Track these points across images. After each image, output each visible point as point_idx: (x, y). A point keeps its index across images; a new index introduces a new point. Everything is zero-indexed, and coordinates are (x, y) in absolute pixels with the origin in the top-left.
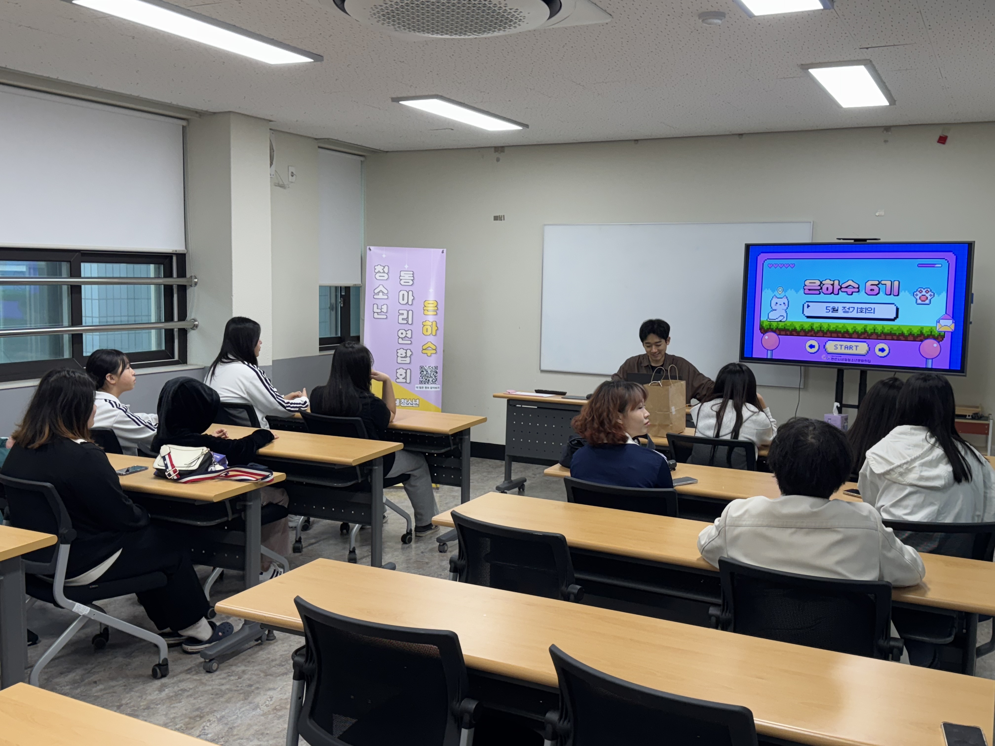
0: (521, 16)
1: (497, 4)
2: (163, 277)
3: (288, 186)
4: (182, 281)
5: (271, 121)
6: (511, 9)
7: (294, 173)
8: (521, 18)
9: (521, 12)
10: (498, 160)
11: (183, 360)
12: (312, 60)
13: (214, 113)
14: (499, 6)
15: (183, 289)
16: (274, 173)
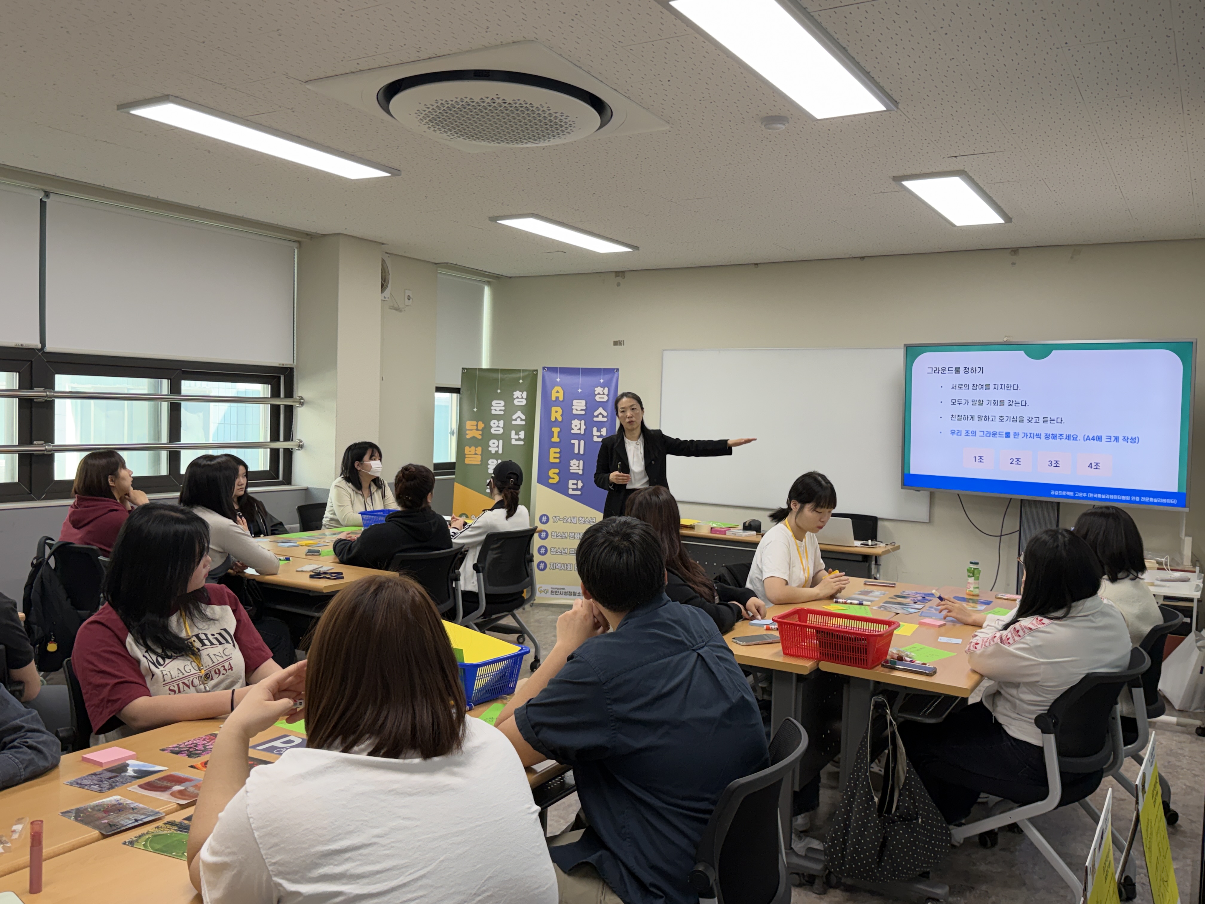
0: (570, 121)
1: (539, 106)
2: (270, 396)
3: (403, 310)
4: (288, 402)
5: (383, 244)
6: (556, 113)
7: (411, 296)
8: (572, 123)
10: (619, 285)
11: (288, 480)
12: (389, 175)
13: (325, 235)
14: (542, 109)
15: (290, 410)
16: (389, 296)
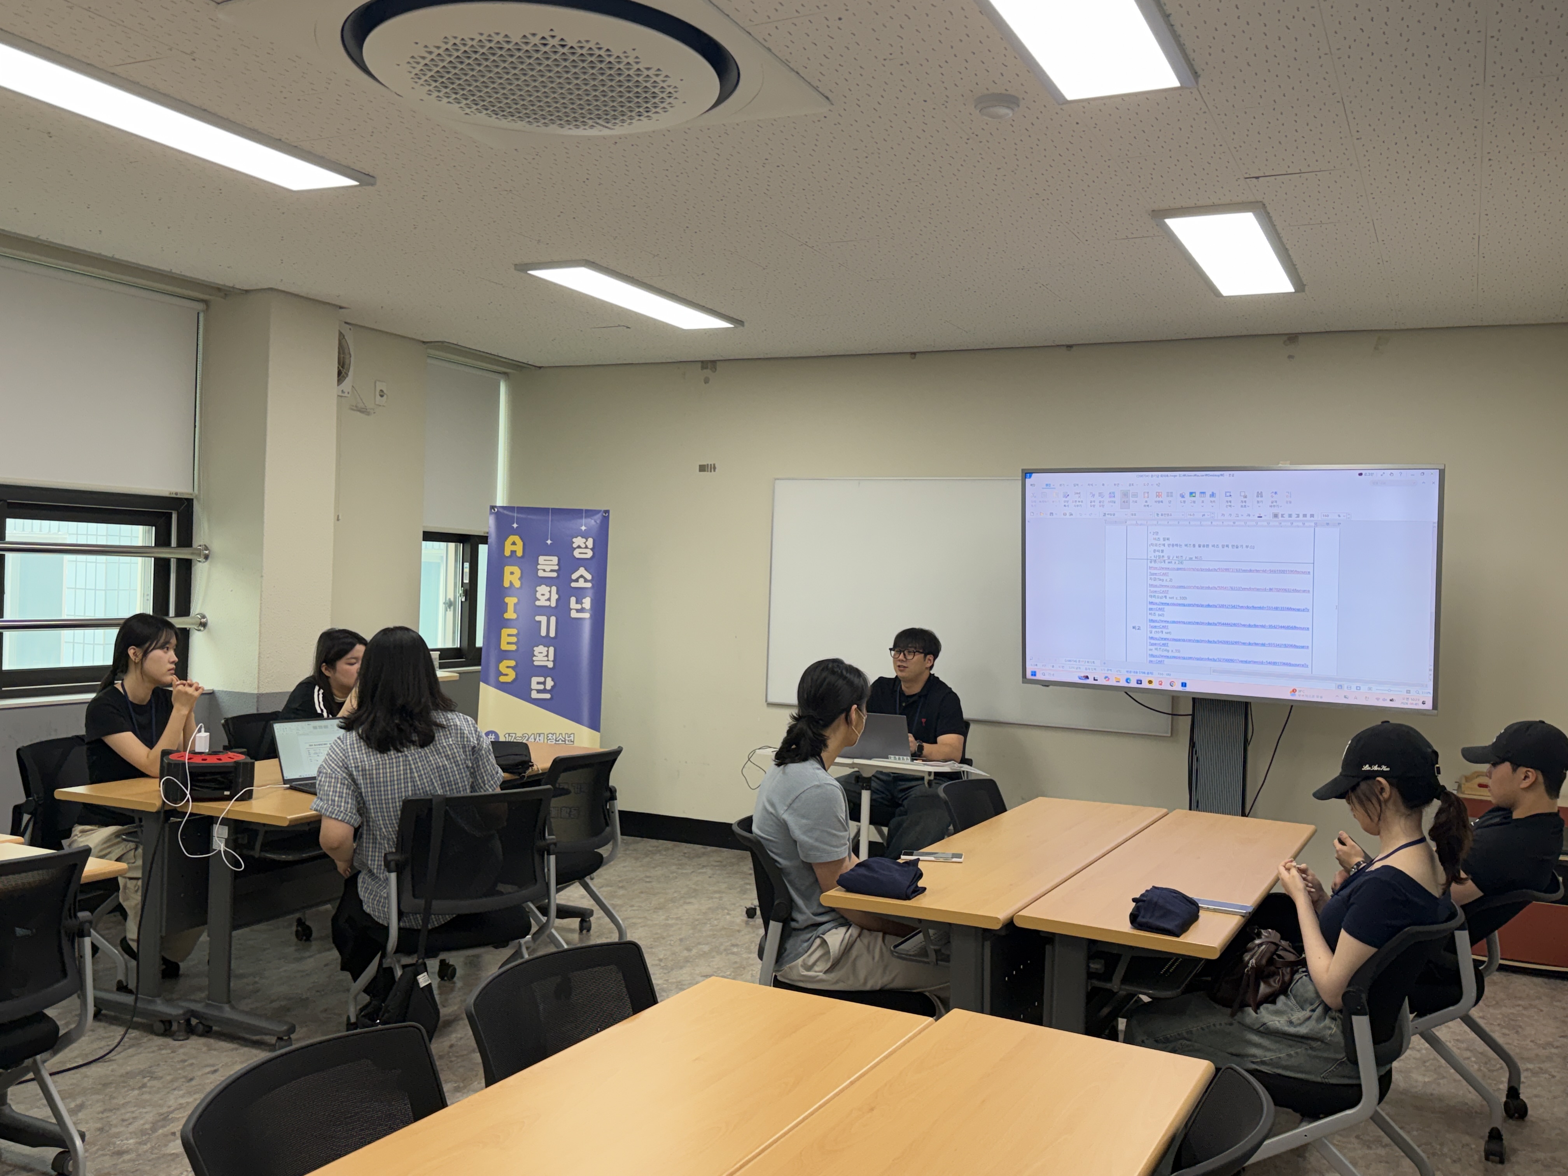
0: (669, 86)
1: (622, 55)
2: (153, 545)
3: (372, 411)
4: (184, 554)
5: (341, 308)
6: (648, 69)
7: (385, 391)
8: (670, 90)
9: (667, 76)
10: (706, 381)
12: (355, 183)
13: (247, 291)
14: (625, 61)
15: (185, 567)
16: (350, 390)
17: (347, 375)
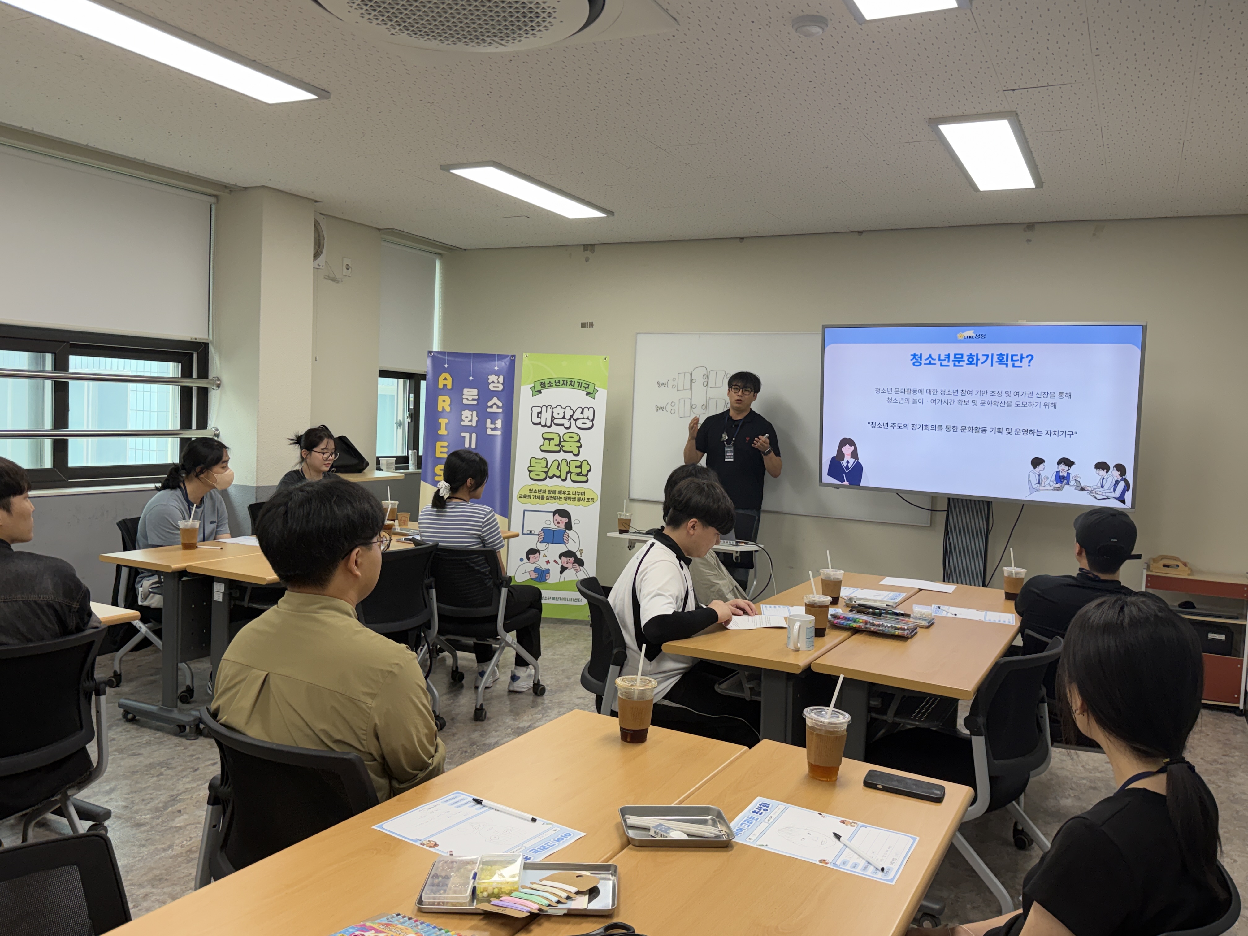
2: (180, 376)
3: (341, 281)
4: (202, 383)
5: (316, 201)
7: (350, 266)
8: (550, 10)
10: (587, 260)
12: (315, 97)
13: (246, 188)
15: (204, 393)
16: (324, 264)
17: (322, 253)
